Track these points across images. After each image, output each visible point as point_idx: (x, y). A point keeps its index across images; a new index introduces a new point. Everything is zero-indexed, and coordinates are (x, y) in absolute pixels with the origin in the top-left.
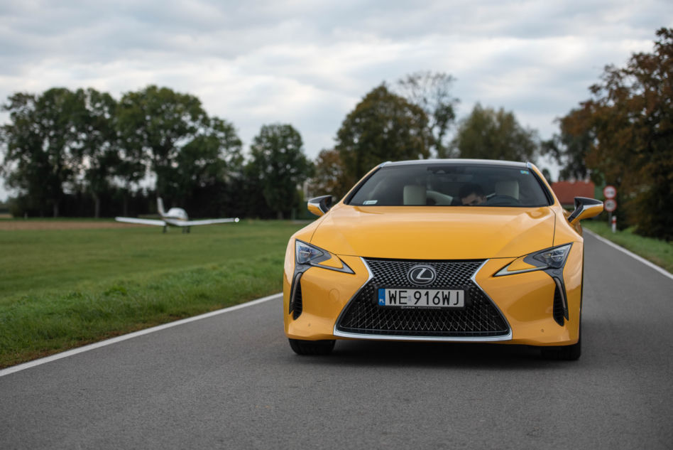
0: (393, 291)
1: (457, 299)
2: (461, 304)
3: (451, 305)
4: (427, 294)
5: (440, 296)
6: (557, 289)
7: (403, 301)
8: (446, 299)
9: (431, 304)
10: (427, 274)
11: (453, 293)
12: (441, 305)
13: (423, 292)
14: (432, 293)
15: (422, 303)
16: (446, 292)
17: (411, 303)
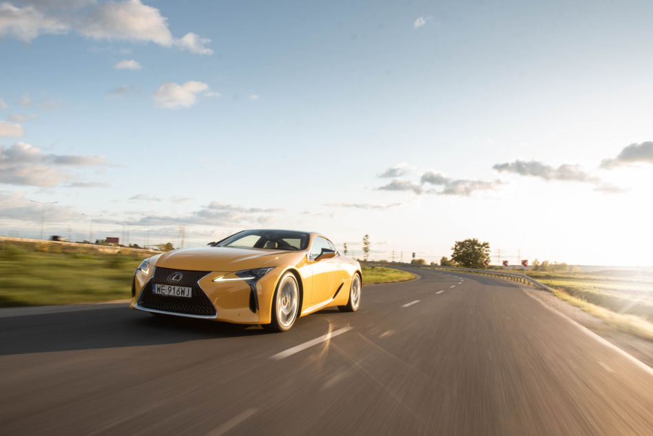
0: (159, 285)
1: (188, 292)
2: (190, 296)
3: (185, 296)
4: (174, 289)
5: (180, 290)
6: (252, 291)
7: (163, 291)
8: (183, 292)
9: (176, 295)
10: (178, 278)
11: (187, 289)
12: (180, 295)
13: (172, 287)
14: (177, 288)
15: (171, 294)
16: (183, 288)
17: (166, 293)
